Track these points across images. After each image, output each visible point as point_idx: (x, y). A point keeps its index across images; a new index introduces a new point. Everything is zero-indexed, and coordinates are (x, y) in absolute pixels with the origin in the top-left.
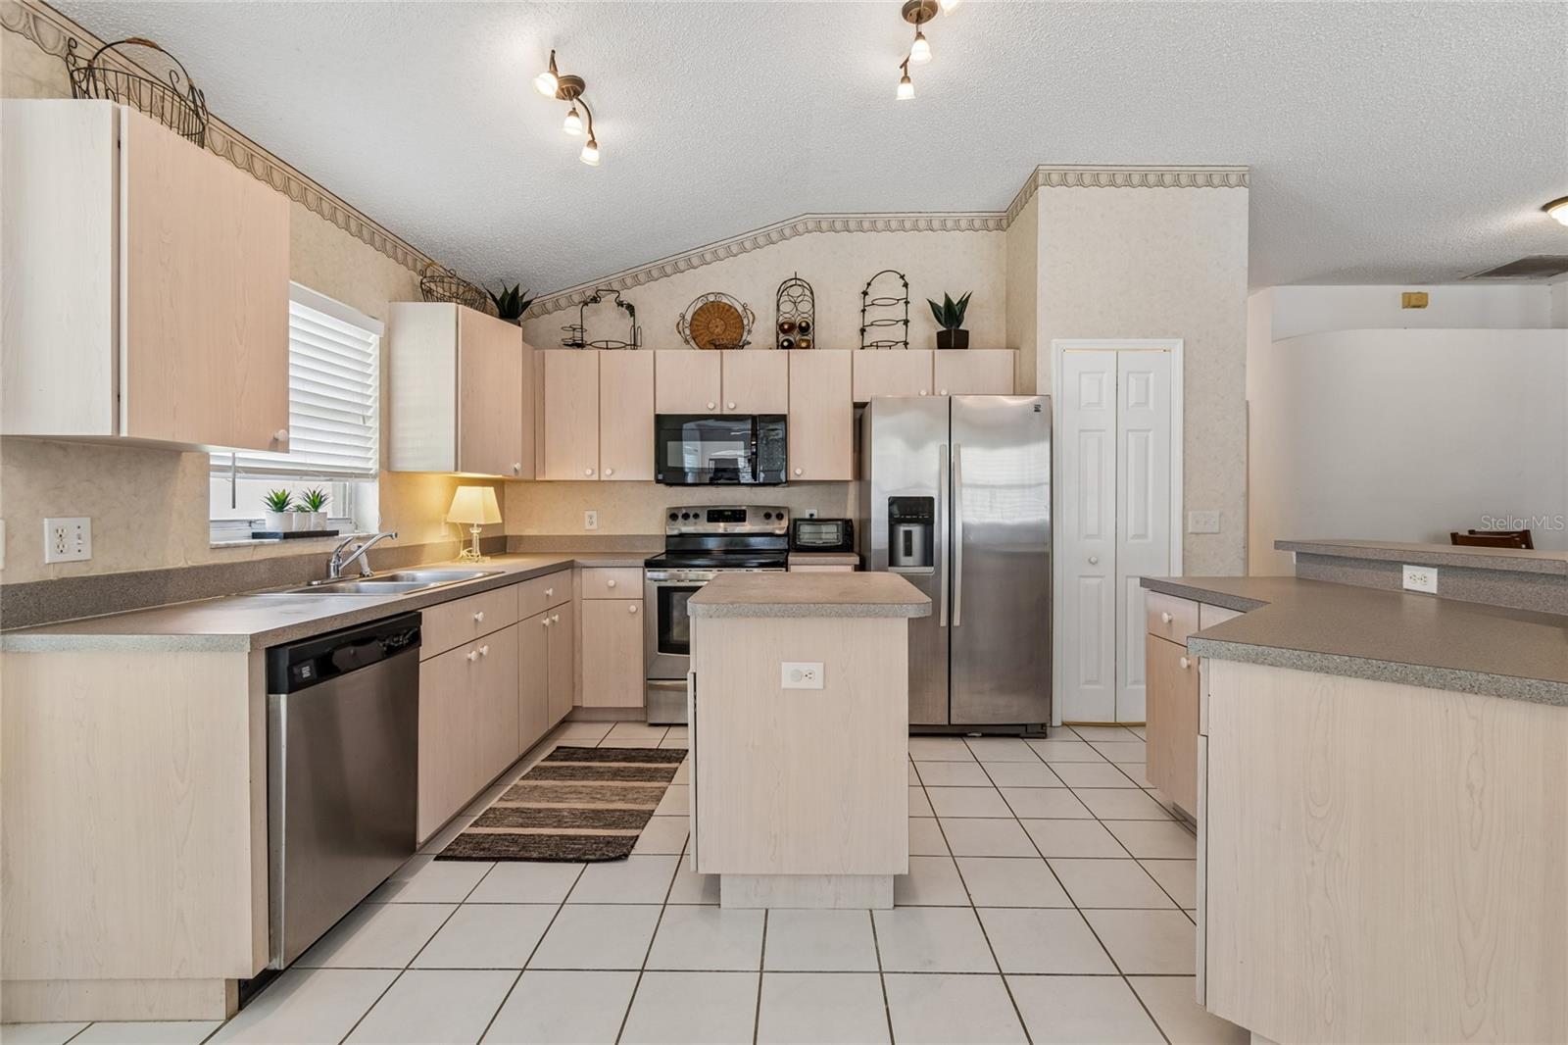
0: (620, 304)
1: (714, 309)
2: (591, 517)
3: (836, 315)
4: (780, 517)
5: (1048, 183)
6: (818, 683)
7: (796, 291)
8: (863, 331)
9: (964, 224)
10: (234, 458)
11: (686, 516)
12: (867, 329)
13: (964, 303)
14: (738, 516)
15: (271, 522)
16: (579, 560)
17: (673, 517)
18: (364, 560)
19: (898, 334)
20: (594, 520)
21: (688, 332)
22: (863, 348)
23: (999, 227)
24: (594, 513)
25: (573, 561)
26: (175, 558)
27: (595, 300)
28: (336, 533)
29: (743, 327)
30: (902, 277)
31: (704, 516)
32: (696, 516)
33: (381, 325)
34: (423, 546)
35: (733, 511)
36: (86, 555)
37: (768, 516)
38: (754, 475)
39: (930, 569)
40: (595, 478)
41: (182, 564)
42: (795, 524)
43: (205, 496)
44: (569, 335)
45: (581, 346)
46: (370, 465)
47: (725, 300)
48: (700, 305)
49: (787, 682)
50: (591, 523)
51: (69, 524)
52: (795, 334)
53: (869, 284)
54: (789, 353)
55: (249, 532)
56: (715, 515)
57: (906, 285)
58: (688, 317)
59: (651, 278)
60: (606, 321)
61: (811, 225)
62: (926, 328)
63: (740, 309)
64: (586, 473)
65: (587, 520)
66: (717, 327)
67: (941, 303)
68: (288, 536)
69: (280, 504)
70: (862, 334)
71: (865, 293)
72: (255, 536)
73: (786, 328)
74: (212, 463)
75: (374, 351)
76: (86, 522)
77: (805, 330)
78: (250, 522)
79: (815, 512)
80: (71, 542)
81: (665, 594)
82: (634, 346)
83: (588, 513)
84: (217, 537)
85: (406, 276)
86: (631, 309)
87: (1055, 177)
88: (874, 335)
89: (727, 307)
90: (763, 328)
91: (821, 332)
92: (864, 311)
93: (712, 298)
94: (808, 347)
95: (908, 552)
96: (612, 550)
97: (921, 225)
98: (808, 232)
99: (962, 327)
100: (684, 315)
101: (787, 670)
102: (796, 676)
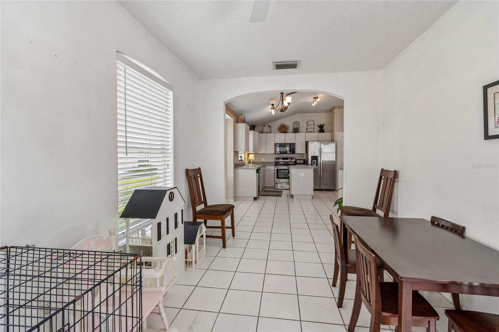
0: (269, 126)
3: (303, 127)
4: (294, 159)
5: (336, 108)
6: (304, 175)
7: (296, 123)
8: (307, 129)
9: (324, 111)
13: (323, 125)
14: (287, 159)
17: (277, 159)
19: (313, 130)
21: (279, 130)
22: (307, 132)
23: (330, 112)
24: (263, 158)
25: (264, 165)
27: (265, 125)
29: (287, 129)
31: (281, 159)
32: (280, 159)
37: (292, 159)
38: (290, 153)
39: (317, 166)
42: (296, 160)
44: (261, 131)
45: (263, 133)
47: (284, 125)
48: (281, 125)
49: (301, 175)
52: (296, 131)
54: (295, 134)
56: (283, 159)
57: (314, 122)
59: (273, 121)
60: (266, 129)
62: (317, 129)
63: (287, 126)
64: (265, 152)
66: (283, 129)
67: (320, 125)
71: (307, 123)
72: (239, 160)
73: (295, 129)
77: (297, 129)
79: (299, 158)
81: (277, 170)
82: (270, 132)
86: (270, 127)
87: (337, 108)
88: (309, 130)
90: (291, 129)
91: (300, 130)
92: (307, 126)
94: (298, 133)
95: (314, 164)
96: (269, 164)
97: (317, 112)
98: (298, 113)
99: (323, 129)
100: (278, 127)
101: (301, 174)
102: (302, 174)
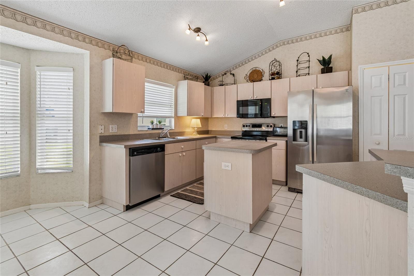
0: (231, 74)
1: (255, 72)
2: (226, 126)
3: (289, 68)
4: (271, 126)
5: (357, 12)
6: (230, 169)
7: (276, 64)
8: (297, 72)
9: (333, 32)
10: (143, 115)
11: (247, 126)
12: (298, 71)
13: (330, 57)
14: (260, 126)
15: (151, 127)
16: (218, 136)
17: (244, 126)
18: (168, 134)
19: (307, 71)
20: (227, 127)
21: (248, 78)
22: (297, 77)
23: (348, 30)
24: (227, 125)
25: (216, 136)
26: (131, 132)
27: (225, 74)
28: (163, 129)
29: (262, 75)
30: (308, 54)
31: (251, 126)
32: (249, 126)
33: (175, 87)
34: (185, 132)
35: (259, 125)
36: (116, 131)
37: (268, 126)
40: (224, 117)
41: (133, 133)
43: (137, 121)
44: (220, 83)
45: (222, 85)
46: (173, 115)
47: (257, 69)
48: (251, 71)
50: (226, 128)
51: (114, 126)
52: (275, 76)
53: (299, 58)
54: (271, 81)
55: (148, 128)
56: (254, 126)
57: (309, 56)
58: (248, 75)
59: (240, 66)
60: (228, 79)
61: (281, 44)
62: (317, 68)
63: (261, 71)
64: (221, 116)
65: (225, 127)
66: (255, 76)
67: (322, 59)
68: (153, 129)
69: (152, 123)
70: (297, 73)
71: (298, 60)
72: (148, 129)
73: (273, 74)
74: (138, 115)
75: (173, 92)
76: (116, 126)
77: (278, 73)
78: (148, 126)
79: (282, 125)
80: (114, 129)
82: (234, 84)
83: (225, 125)
84: (139, 129)
85: (182, 75)
86: (233, 75)
87: (359, 10)
88: (300, 72)
89: (258, 71)
90: (267, 75)
91: (284, 73)
92: (297, 66)
93: (254, 69)
94: (278, 79)
95: (301, 137)
97: (318, 35)
98: (281, 46)
99: (330, 66)
100: (247, 75)
101: (223, 164)
102: (226, 166)
